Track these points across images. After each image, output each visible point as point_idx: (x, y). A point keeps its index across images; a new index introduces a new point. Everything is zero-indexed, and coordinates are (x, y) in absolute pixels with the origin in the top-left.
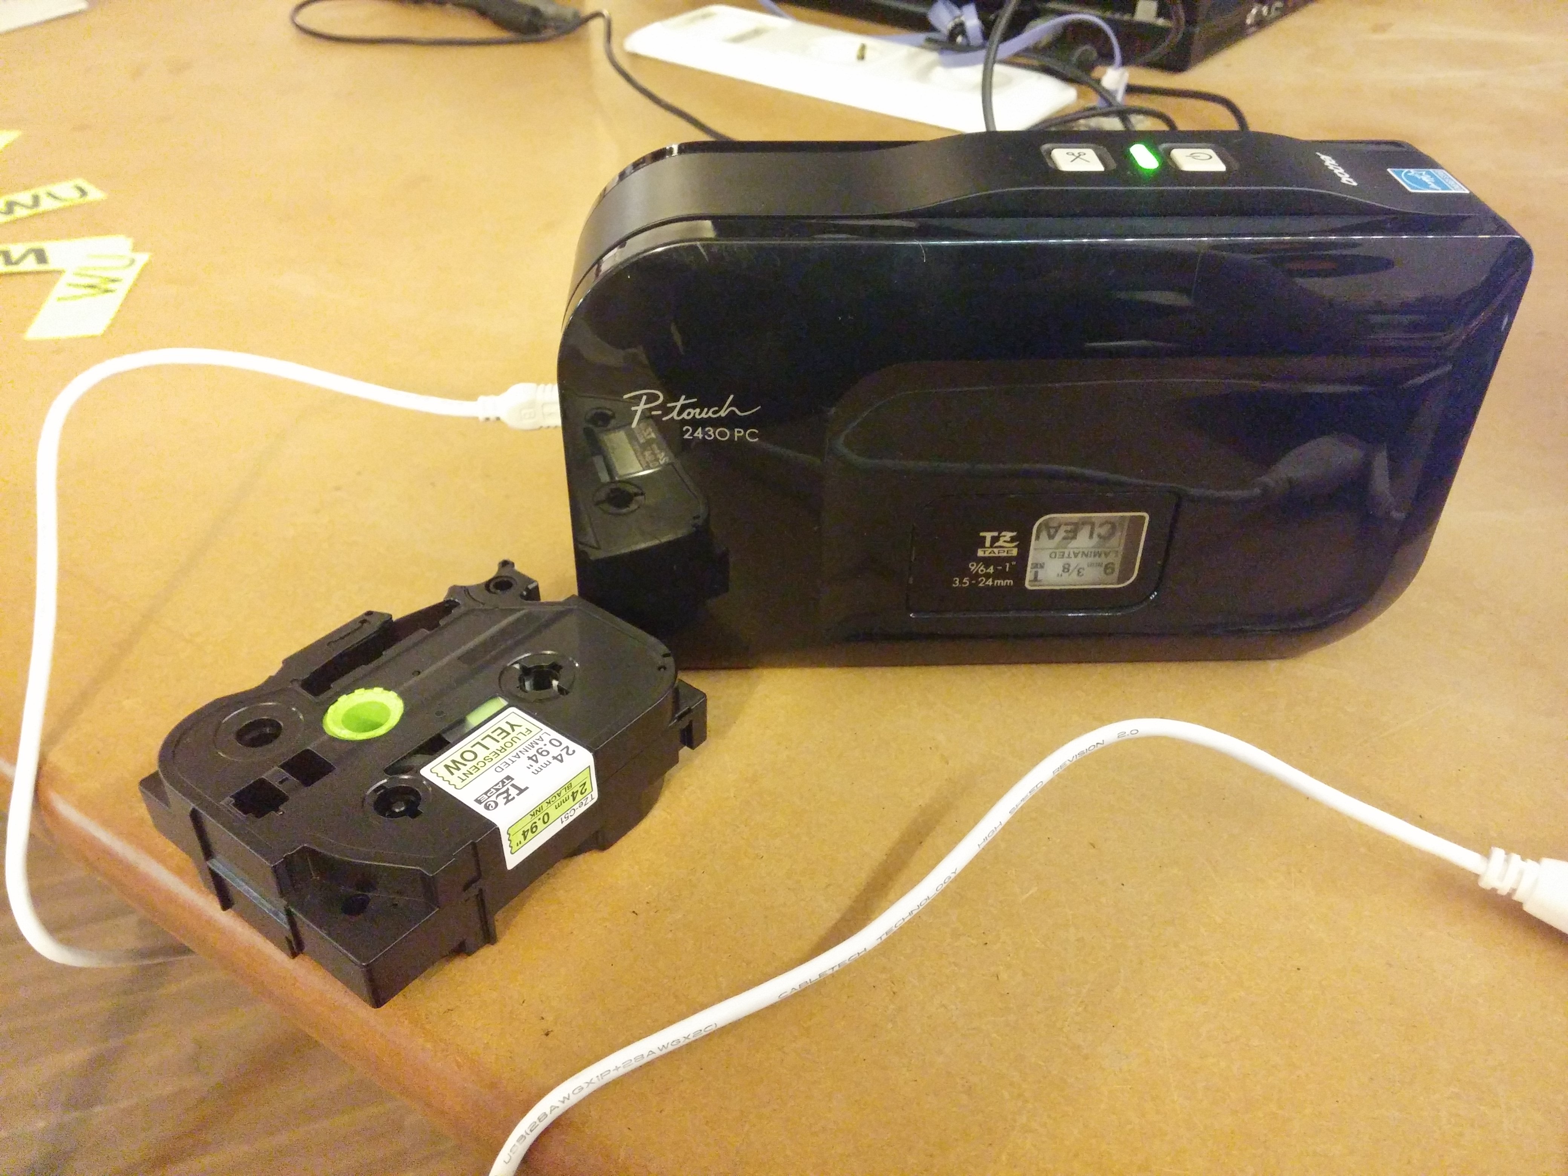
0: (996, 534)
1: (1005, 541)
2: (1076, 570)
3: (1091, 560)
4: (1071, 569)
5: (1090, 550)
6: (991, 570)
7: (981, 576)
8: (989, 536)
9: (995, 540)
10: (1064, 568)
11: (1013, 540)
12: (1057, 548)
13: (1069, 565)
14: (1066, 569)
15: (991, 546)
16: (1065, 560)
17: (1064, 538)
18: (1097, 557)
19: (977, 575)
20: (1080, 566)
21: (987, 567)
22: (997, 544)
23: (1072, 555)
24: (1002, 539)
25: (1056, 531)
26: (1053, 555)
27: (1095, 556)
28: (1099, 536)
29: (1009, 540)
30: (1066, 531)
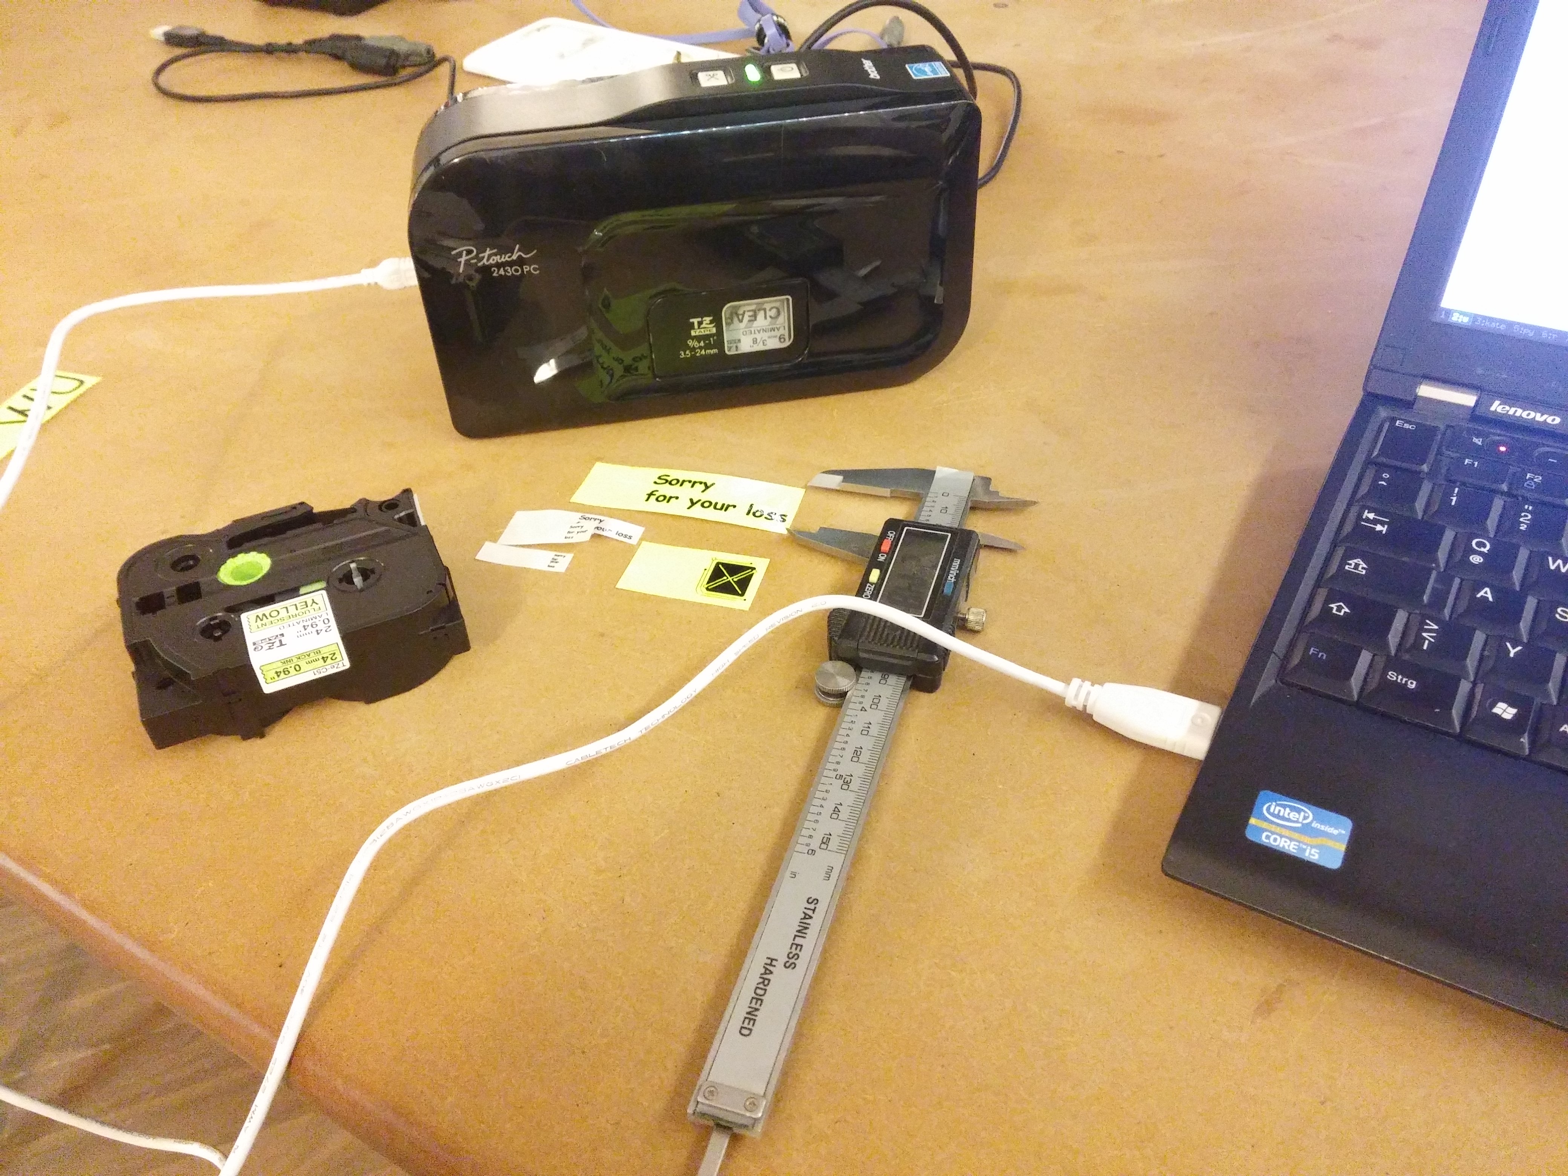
0: (699, 319)
1: (707, 324)
2: (761, 342)
3: (769, 334)
4: (758, 341)
5: (767, 327)
6: (702, 344)
7: (697, 348)
8: (695, 321)
9: (700, 323)
10: (754, 341)
11: (711, 322)
12: (745, 328)
13: (756, 339)
14: (755, 341)
15: (699, 328)
16: (753, 336)
17: (749, 321)
18: (773, 332)
19: (694, 349)
20: (763, 339)
21: (699, 342)
22: (702, 326)
23: (756, 332)
24: (704, 322)
25: (743, 317)
26: (745, 333)
27: (771, 331)
28: (771, 317)
29: (709, 322)
30: (750, 316)
